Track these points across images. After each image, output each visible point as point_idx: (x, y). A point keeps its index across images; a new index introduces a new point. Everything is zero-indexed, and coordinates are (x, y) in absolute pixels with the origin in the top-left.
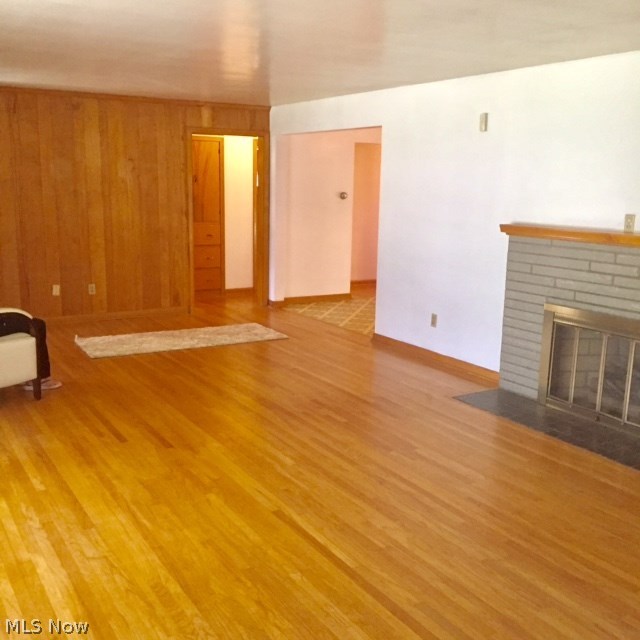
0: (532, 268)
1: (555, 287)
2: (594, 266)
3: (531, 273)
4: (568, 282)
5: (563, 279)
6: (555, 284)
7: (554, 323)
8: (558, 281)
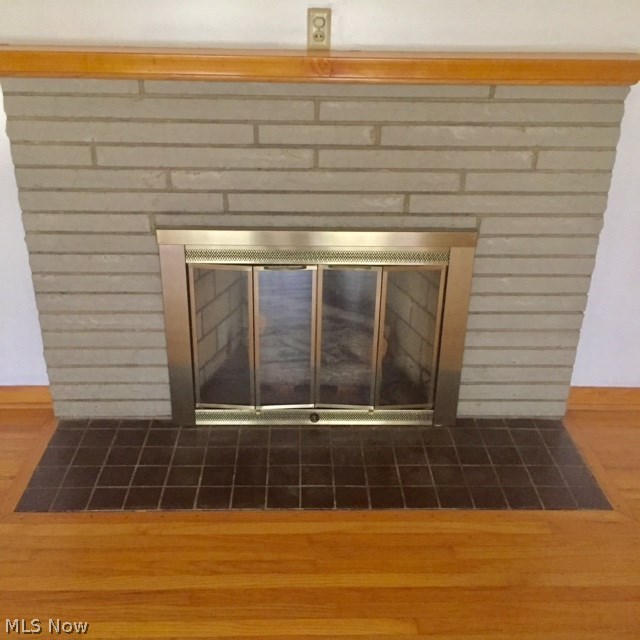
0: (94, 156)
1: (170, 189)
2: (268, 134)
3: (95, 167)
4: (203, 175)
5: (188, 169)
6: (169, 181)
7: (187, 265)
8: (174, 175)
